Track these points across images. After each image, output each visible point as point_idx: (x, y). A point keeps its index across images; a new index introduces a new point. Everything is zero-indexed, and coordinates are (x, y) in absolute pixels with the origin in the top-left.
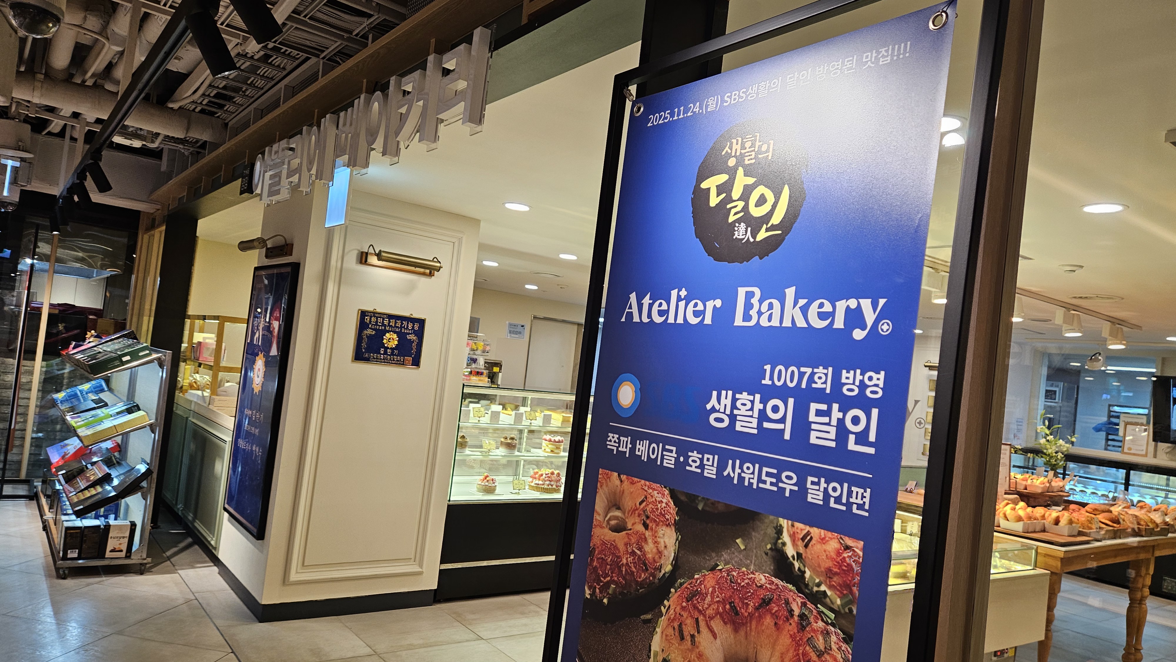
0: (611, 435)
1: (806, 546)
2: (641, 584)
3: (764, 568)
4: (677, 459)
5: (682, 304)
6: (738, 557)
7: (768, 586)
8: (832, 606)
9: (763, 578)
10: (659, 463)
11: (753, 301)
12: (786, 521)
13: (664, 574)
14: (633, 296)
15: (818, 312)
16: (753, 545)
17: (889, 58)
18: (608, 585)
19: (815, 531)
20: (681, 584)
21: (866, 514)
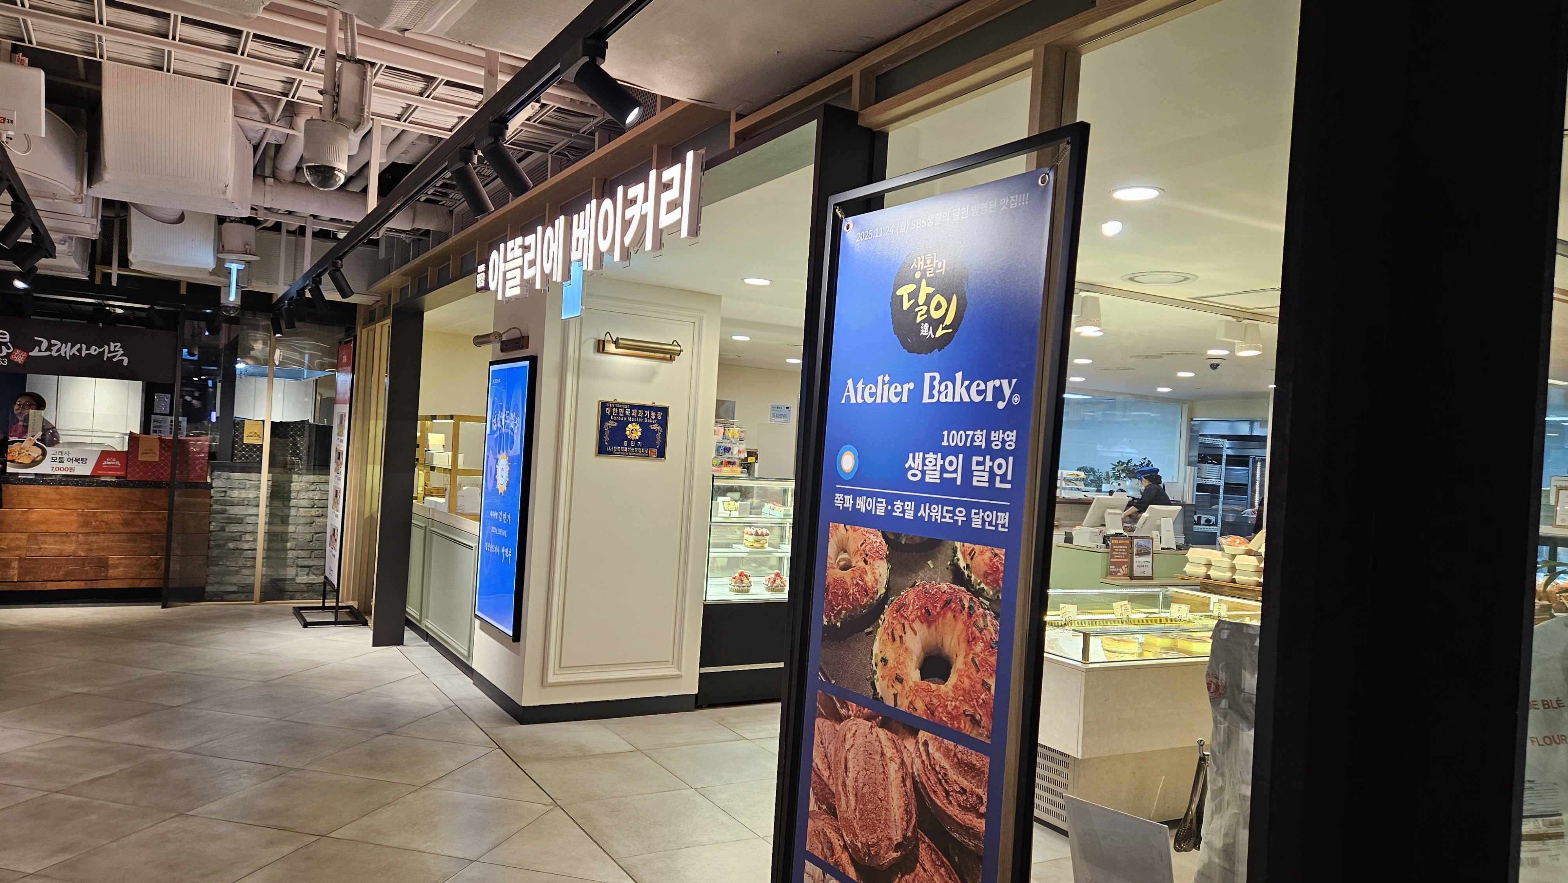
0: (838, 495)
1: (972, 559)
2: (864, 607)
3: (946, 579)
4: (886, 508)
5: (886, 387)
6: (929, 574)
7: (949, 591)
8: (987, 597)
9: (945, 586)
10: (873, 513)
11: (934, 383)
12: (959, 543)
13: (880, 596)
14: (850, 384)
15: (976, 391)
16: (939, 564)
17: (1016, 204)
18: (840, 612)
19: (977, 547)
20: (892, 601)
21: (1006, 530)
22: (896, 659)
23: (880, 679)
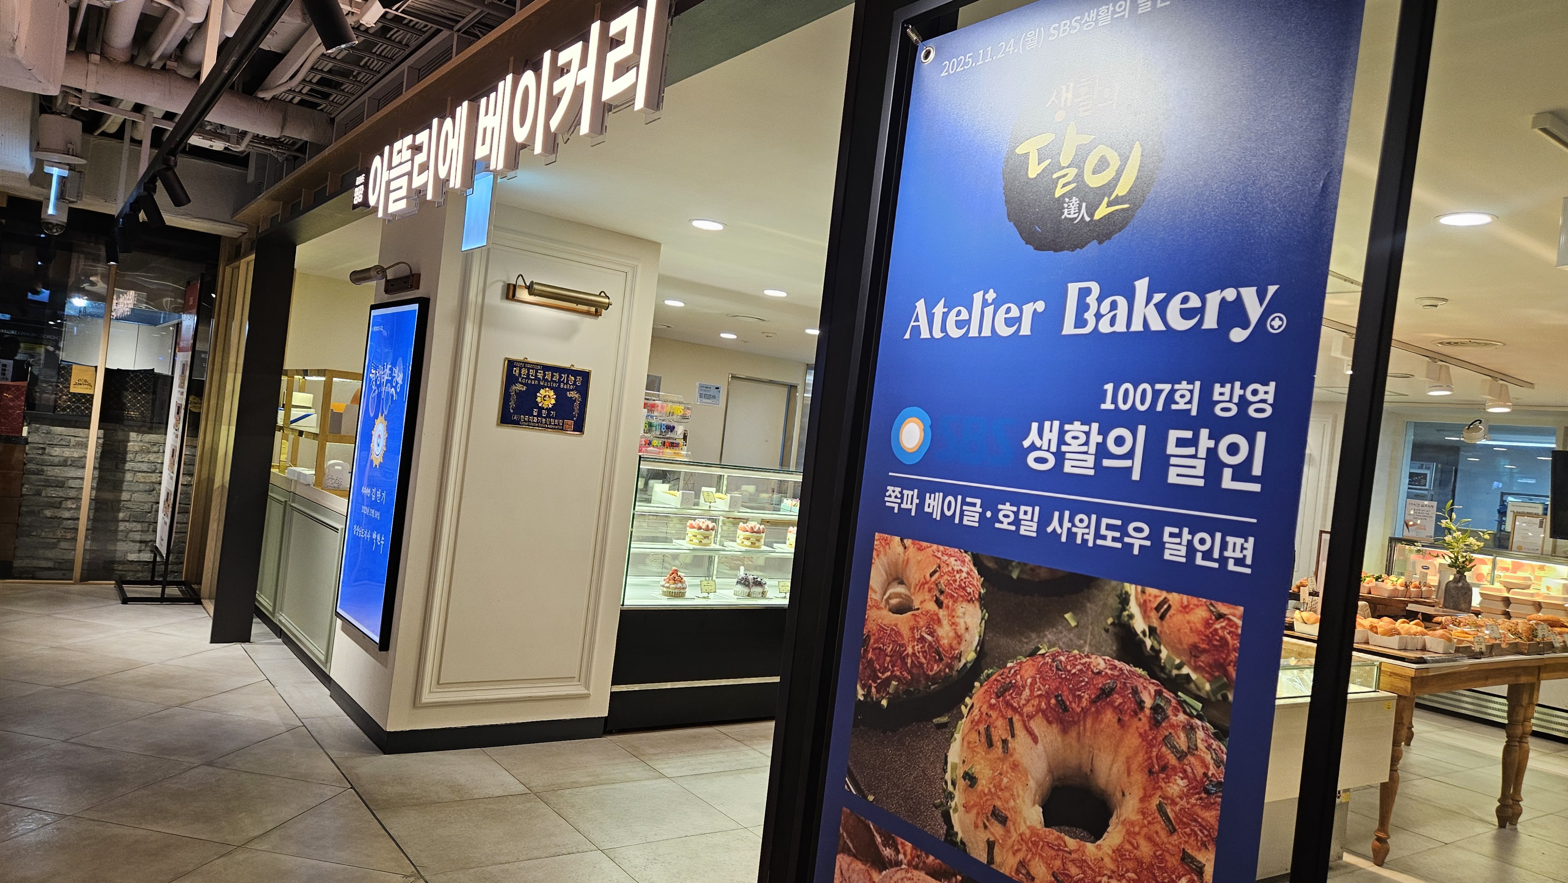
0: (890, 488)
1: (1162, 618)
2: (934, 679)
3: (1103, 649)
4: (982, 515)
5: (989, 310)
6: (1066, 637)
7: (1109, 672)
8: (1198, 693)
9: (1102, 662)
10: (957, 521)
11: (1088, 300)
12: (1133, 586)
13: (965, 664)
14: (921, 305)
15: (1181, 310)
16: (1088, 620)
18: (887, 682)
19: (1175, 598)
20: (989, 676)
21: (1248, 571)
22: (993, 779)
23: (961, 809)
